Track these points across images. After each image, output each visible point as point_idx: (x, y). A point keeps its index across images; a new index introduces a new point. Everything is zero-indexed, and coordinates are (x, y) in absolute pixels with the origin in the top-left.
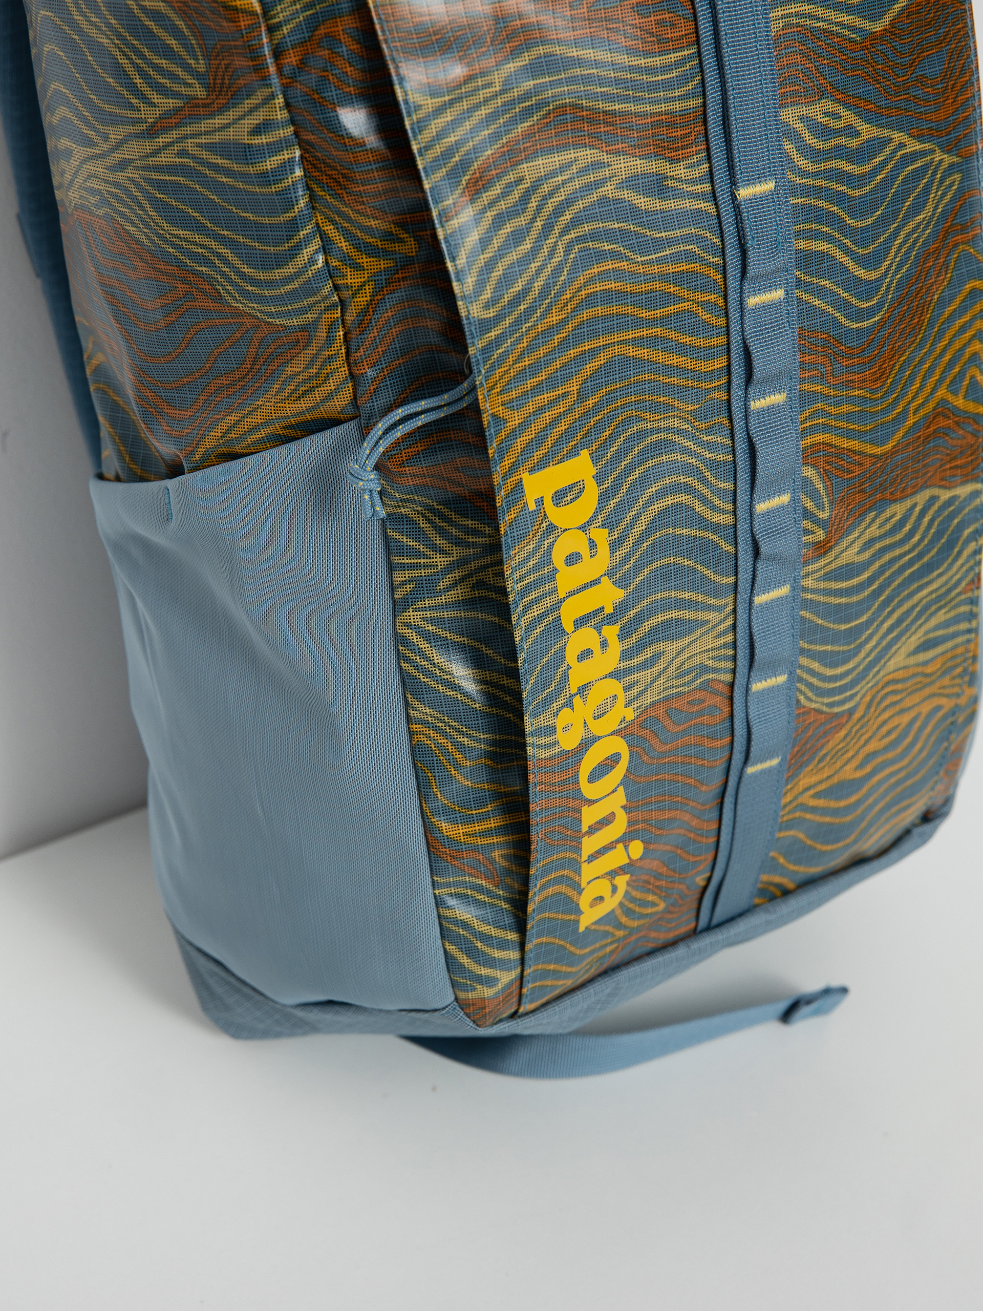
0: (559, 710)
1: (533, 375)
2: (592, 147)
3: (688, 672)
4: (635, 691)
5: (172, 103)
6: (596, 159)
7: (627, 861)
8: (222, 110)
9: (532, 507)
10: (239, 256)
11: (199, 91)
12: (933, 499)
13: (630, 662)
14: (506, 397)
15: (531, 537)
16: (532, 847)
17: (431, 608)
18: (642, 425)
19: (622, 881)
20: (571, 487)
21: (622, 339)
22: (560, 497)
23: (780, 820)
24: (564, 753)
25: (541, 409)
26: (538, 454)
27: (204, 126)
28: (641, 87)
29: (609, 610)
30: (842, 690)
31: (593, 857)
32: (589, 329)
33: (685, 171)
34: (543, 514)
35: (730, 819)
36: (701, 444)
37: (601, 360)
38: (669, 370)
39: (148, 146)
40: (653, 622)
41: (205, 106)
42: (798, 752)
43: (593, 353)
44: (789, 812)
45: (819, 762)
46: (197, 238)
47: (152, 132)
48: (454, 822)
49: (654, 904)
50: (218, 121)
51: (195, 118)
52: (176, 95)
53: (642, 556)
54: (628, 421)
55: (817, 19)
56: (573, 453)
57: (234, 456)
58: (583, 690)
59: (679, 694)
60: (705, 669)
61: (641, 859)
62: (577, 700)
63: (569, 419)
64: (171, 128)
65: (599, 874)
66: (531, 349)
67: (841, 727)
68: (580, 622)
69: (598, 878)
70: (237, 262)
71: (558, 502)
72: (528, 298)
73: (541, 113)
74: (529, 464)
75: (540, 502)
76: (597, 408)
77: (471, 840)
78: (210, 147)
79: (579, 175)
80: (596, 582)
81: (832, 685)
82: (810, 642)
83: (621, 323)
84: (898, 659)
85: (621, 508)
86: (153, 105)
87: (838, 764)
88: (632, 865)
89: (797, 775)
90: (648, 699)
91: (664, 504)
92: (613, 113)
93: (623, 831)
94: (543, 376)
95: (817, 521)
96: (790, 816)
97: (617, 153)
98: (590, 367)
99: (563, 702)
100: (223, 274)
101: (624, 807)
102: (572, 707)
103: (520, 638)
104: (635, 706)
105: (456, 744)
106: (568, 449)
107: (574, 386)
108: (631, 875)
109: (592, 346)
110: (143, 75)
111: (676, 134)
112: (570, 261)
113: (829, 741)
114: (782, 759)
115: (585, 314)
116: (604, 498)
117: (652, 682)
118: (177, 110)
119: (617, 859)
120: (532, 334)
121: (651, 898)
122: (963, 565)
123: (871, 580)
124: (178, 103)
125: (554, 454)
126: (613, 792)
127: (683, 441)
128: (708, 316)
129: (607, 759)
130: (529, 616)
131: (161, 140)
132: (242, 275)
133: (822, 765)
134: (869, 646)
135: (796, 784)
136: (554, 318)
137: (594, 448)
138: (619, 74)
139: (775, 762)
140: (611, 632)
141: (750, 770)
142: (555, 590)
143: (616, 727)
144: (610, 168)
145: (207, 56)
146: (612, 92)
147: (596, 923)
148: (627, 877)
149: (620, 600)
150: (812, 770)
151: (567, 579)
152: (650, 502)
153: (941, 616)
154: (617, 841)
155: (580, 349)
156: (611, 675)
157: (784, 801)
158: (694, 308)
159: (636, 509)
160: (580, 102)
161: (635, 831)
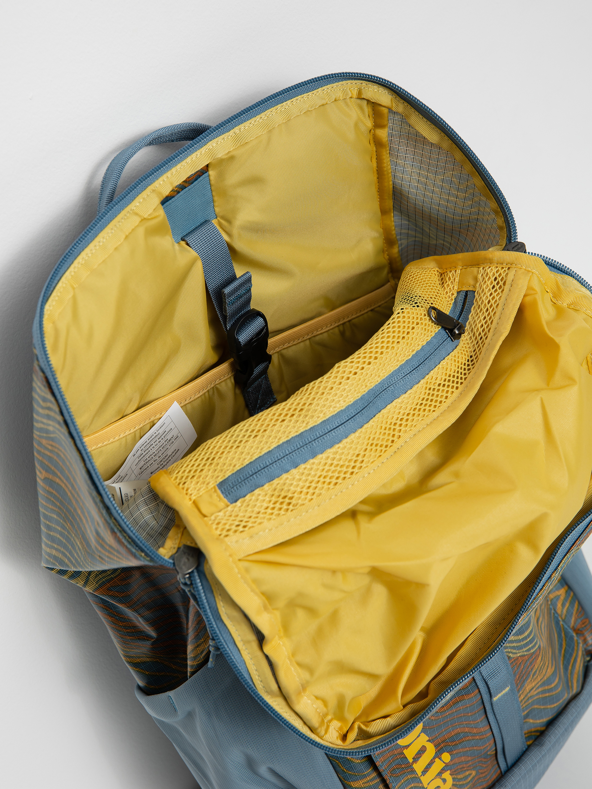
7: (444, 765)
16: (388, 782)
19: (447, 775)
23: (521, 708)
30: (531, 642)
31: (425, 772)
35: (495, 722)
42: (519, 677)
44: (525, 703)
45: (533, 676)
49: (470, 775)
61: (451, 760)
65: (433, 778)
67: (538, 656)
69: (433, 779)
81: (525, 642)
88: (448, 766)
89: (523, 686)
93: (435, 752)
96: (527, 704)
101: (428, 741)
108: (450, 770)
113: (535, 665)
114: (511, 687)
119: (438, 765)
121: (467, 773)
126: (418, 737)
133: (535, 677)
135: (524, 690)
139: (507, 689)
141: (495, 699)
148: (449, 772)
150: (531, 680)
154: (434, 758)
157: (520, 700)
161: (441, 749)
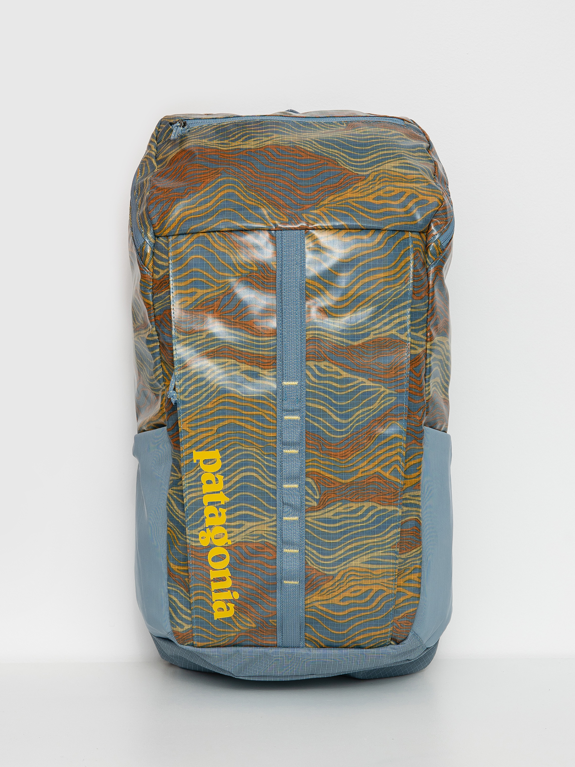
0: (200, 531)
1: (200, 421)
2: (234, 359)
3: (255, 535)
4: (232, 535)
6: (235, 363)
9: (195, 462)
12: (373, 507)
13: (230, 524)
14: (190, 425)
15: (193, 471)
17: (176, 490)
18: (241, 447)
19: (231, 606)
20: (211, 460)
21: (234, 418)
22: (206, 462)
24: (201, 546)
25: (202, 432)
26: (200, 446)
28: (253, 345)
29: (223, 503)
30: (328, 565)
31: (217, 591)
32: (223, 412)
33: (267, 373)
34: (199, 465)
36: (264, 459)
37: (226, 422)
38: (252, 432)
40: (241, 513)
42: (310, 584)
43: (223, 420)
44: (309, 608)
45: (321, 592)
46: (141, 363)
48: (175, 564)
53: (236, 489)
54: (235, 444)
55: (326, 337)
56: (213, 449)
58: (211, 527)
59: (251, 542)
60: (263, 537)
61: (238, 600)
62: (208, 529)
63: (213, 438)
66: (200, 413)
67: (329, 580)
68: (211, 504)
69: (220, 600)
71: (205, 463)
72: (201, 398)
73: (218, 347)
74: (196, 448)
75: (198, 461)
76: (223, 437)
77: (179, 572)
79: (228, 366)
80: (218, 492)
81: (323, 562)
82: (312, 542)
83: (235, 413)
84: (357, 563)
85: (230, 471)
87: (330, 596)
88: (235, 601)
89: (311, 593)
90: (238, 539)
91: (247, 474)
92: (242, 351)
93: (230, 586)
94: (204, 422)
95: (314, 499)
96: (311, 610)
97: (242, 362)
98: (221, 424)
99: (202, 528)
101: (230, 577)
102: (206, 531)
103: (186, 502)
104: (232, 540)
105: (177, 537)
106: (211, 447)
107: (215, 428)
108: (235, 605)
109: (223, 418)
111: (265, 361)
112: (217, 390)
113: (325, 584)
114: (300, 583)
115: (221, 407)
116: (224, 466)
117: (239, 534)
119: (228, 595)
120: (201, 409)
122: (391, 537)
123: (340, 527)
125: (205, 448)
126: (224, 569)
127: (257, 456)
128: (269, 419)
129: (220, 555)
130: (191, 496)
132: (147, 376)
134: (340, 552)
135: (311, 597)
136: (210, 406)
137: (221, 450)
138: (246, 340)
139: (296, 583)
140: (223, 511)
141: (285, 582)
142: (202, 490)
143: (223, 545)
144: (239, 367)
146: (242, 345)
147: (222, 619)
148: (233, 605)
149: (228, 501)
150: (318, 594)
151: (206, 488)
152: (241, 472)
153: (380, 553)
154: (228, 589)
155: (219, 417)
156: (222, 526)
157: (307, 602)
158: (264, 415)
159: (235, 473)
160: (231, 346)
161: (236, 588)
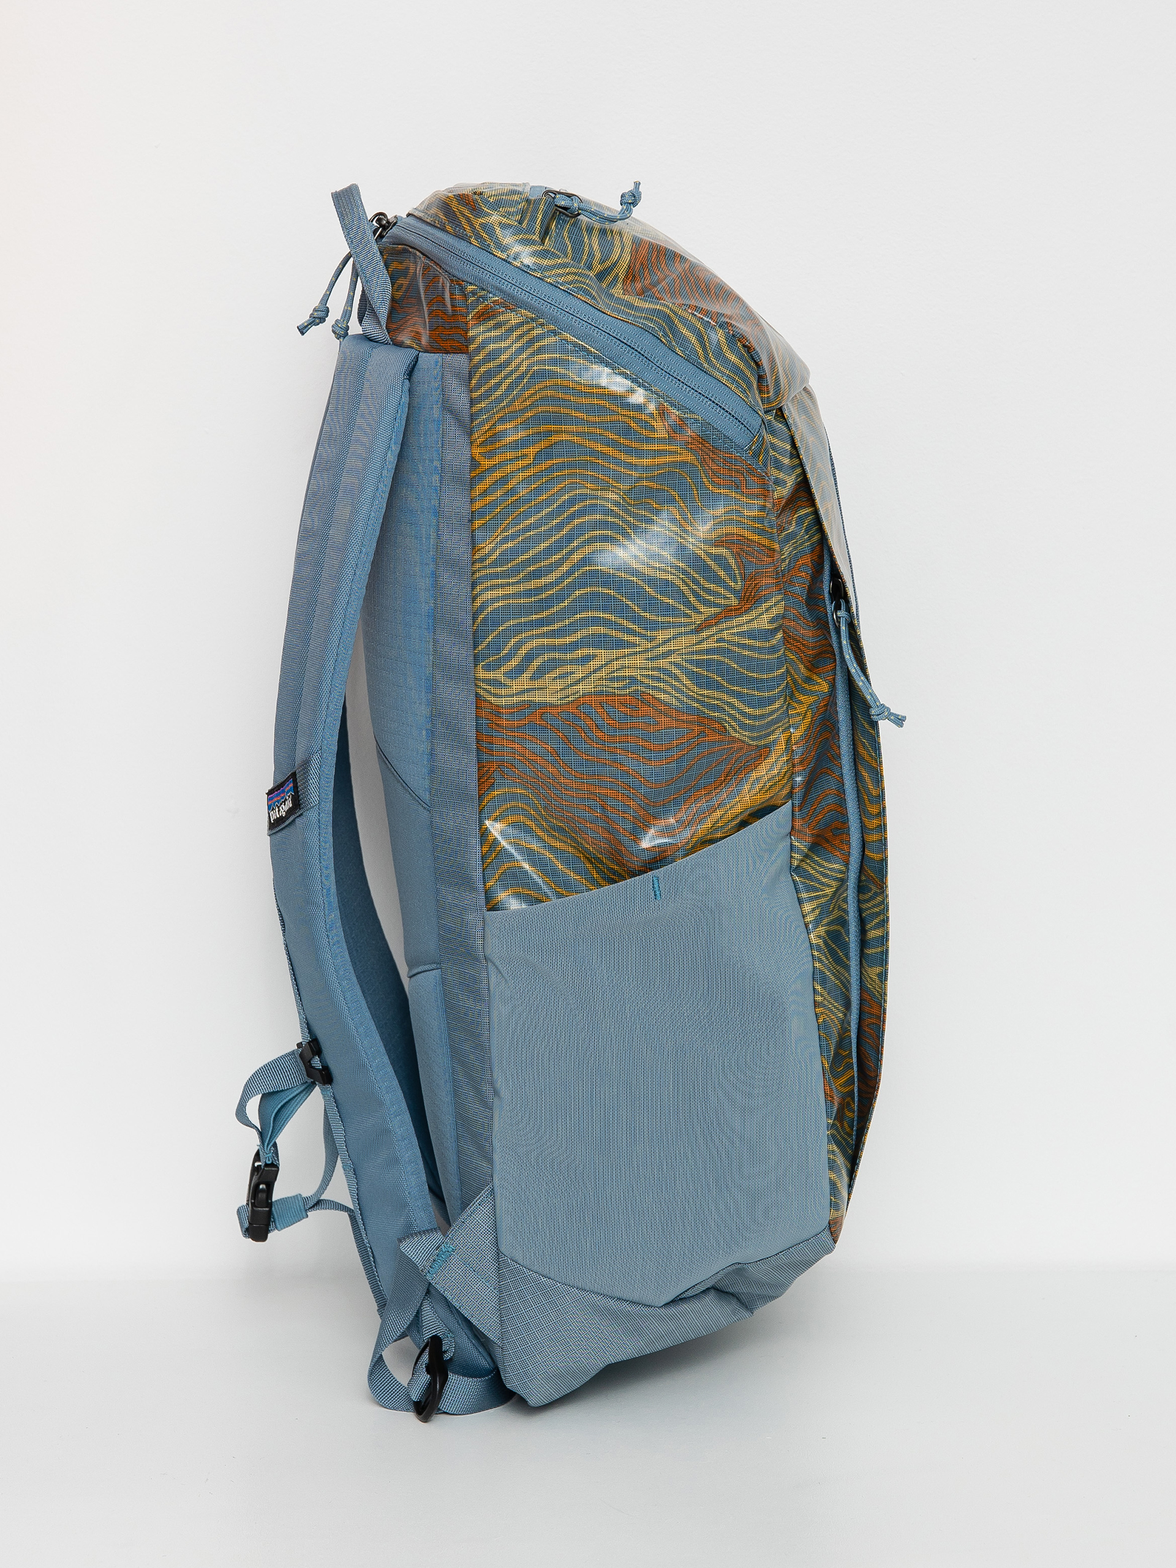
5: (713, 610)
8: (747, 611)
10: (743, 702)
11: (734, 602)
27: (735, 622)
39: (694, 639)
41: (736, 610)
46: (716, 694)
47: (698, 630)
50: (745, 618)
51: (728, 617)
52: (717, 605)
57: (712, 841)
64: (712, 626)
70: (741, 706)
78: (739, 634)
86: (701, 613)
100: (730, 715)
110: (696, 595)
118: (716, 615)
124: (718, 610)
131: (704, 634)
132: (744, 714)
145: (744, 579)
